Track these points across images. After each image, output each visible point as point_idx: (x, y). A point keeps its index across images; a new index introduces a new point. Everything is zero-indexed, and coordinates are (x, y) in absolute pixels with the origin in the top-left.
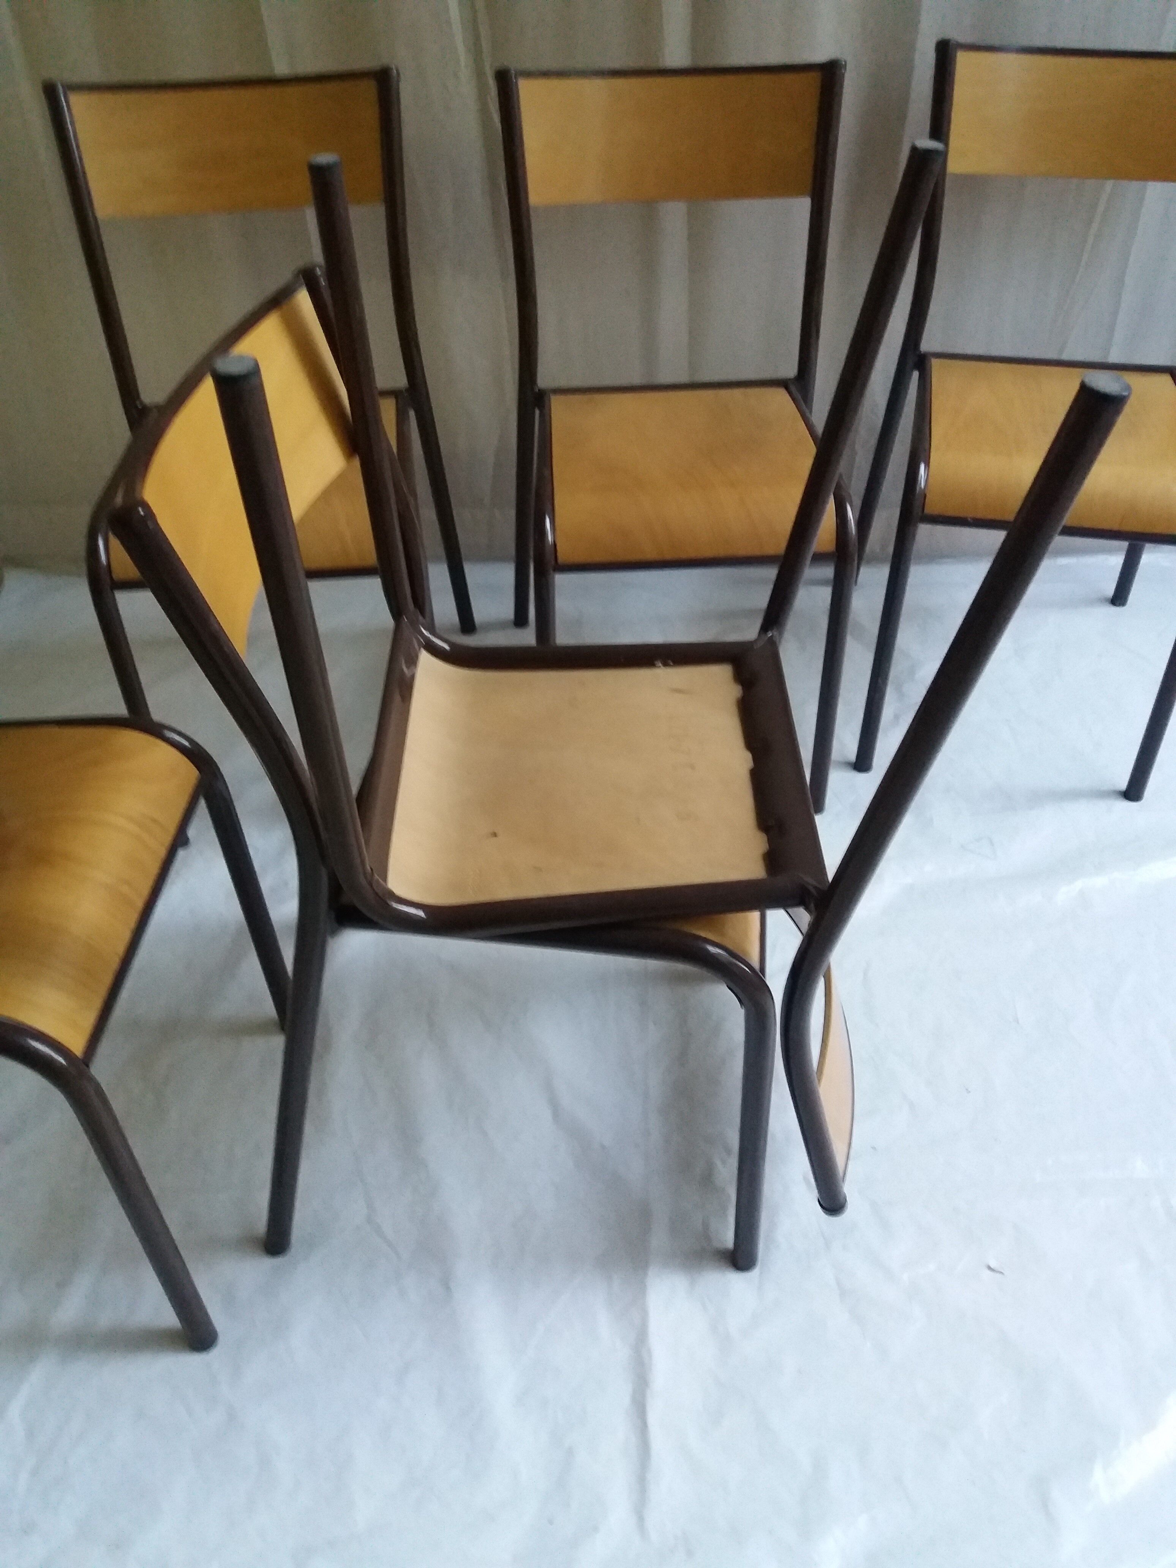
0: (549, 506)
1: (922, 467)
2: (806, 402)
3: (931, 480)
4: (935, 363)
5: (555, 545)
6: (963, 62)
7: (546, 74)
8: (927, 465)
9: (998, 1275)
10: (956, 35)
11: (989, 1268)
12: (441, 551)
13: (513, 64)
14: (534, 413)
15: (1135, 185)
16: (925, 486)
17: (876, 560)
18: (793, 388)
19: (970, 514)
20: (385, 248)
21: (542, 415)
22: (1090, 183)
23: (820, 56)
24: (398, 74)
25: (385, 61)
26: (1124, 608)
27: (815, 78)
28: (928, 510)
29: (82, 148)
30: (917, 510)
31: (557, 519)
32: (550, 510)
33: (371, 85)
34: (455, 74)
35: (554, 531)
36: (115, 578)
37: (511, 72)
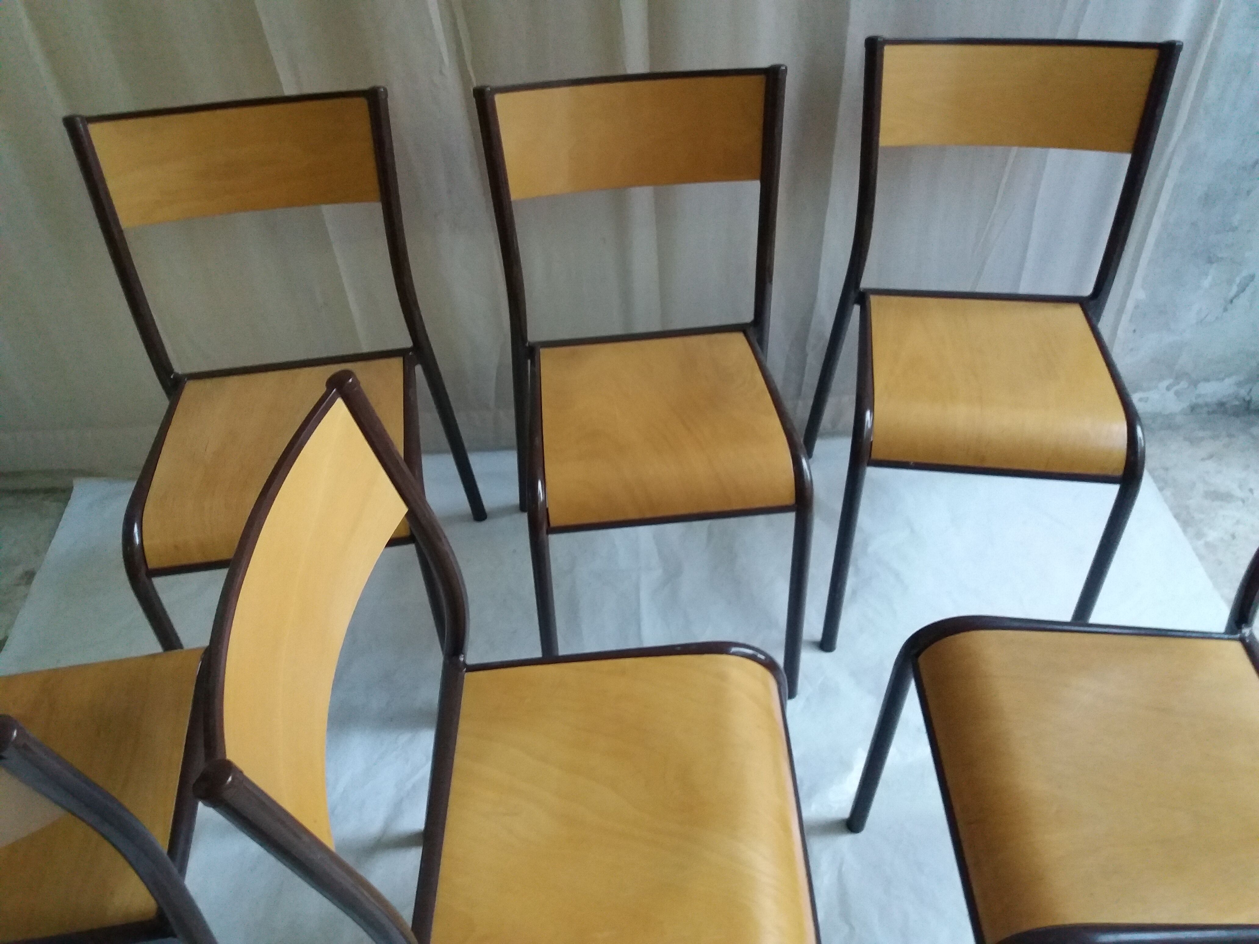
1: (868, 414)
2: (762, 348)
4: (874, 300)
5: (547, 509)
6: (890, 54)
7: (518, 88)
8: (872, 412)
13: (489, 82)
14: (527, 363)
15: (1038, 151)
18: (751, 331)
19: (912, 460)
21: (533, 363)
22: (998, 150)
23: (764, 63)
24: (386, 95)
27: (759, 82)
28: (874, 456)
30: (865, 453)
32: (542, 477)
33: (362, 103)
34: (441, 72)
35: (545, 496)
36: (150, 566)
37: (487, 89)
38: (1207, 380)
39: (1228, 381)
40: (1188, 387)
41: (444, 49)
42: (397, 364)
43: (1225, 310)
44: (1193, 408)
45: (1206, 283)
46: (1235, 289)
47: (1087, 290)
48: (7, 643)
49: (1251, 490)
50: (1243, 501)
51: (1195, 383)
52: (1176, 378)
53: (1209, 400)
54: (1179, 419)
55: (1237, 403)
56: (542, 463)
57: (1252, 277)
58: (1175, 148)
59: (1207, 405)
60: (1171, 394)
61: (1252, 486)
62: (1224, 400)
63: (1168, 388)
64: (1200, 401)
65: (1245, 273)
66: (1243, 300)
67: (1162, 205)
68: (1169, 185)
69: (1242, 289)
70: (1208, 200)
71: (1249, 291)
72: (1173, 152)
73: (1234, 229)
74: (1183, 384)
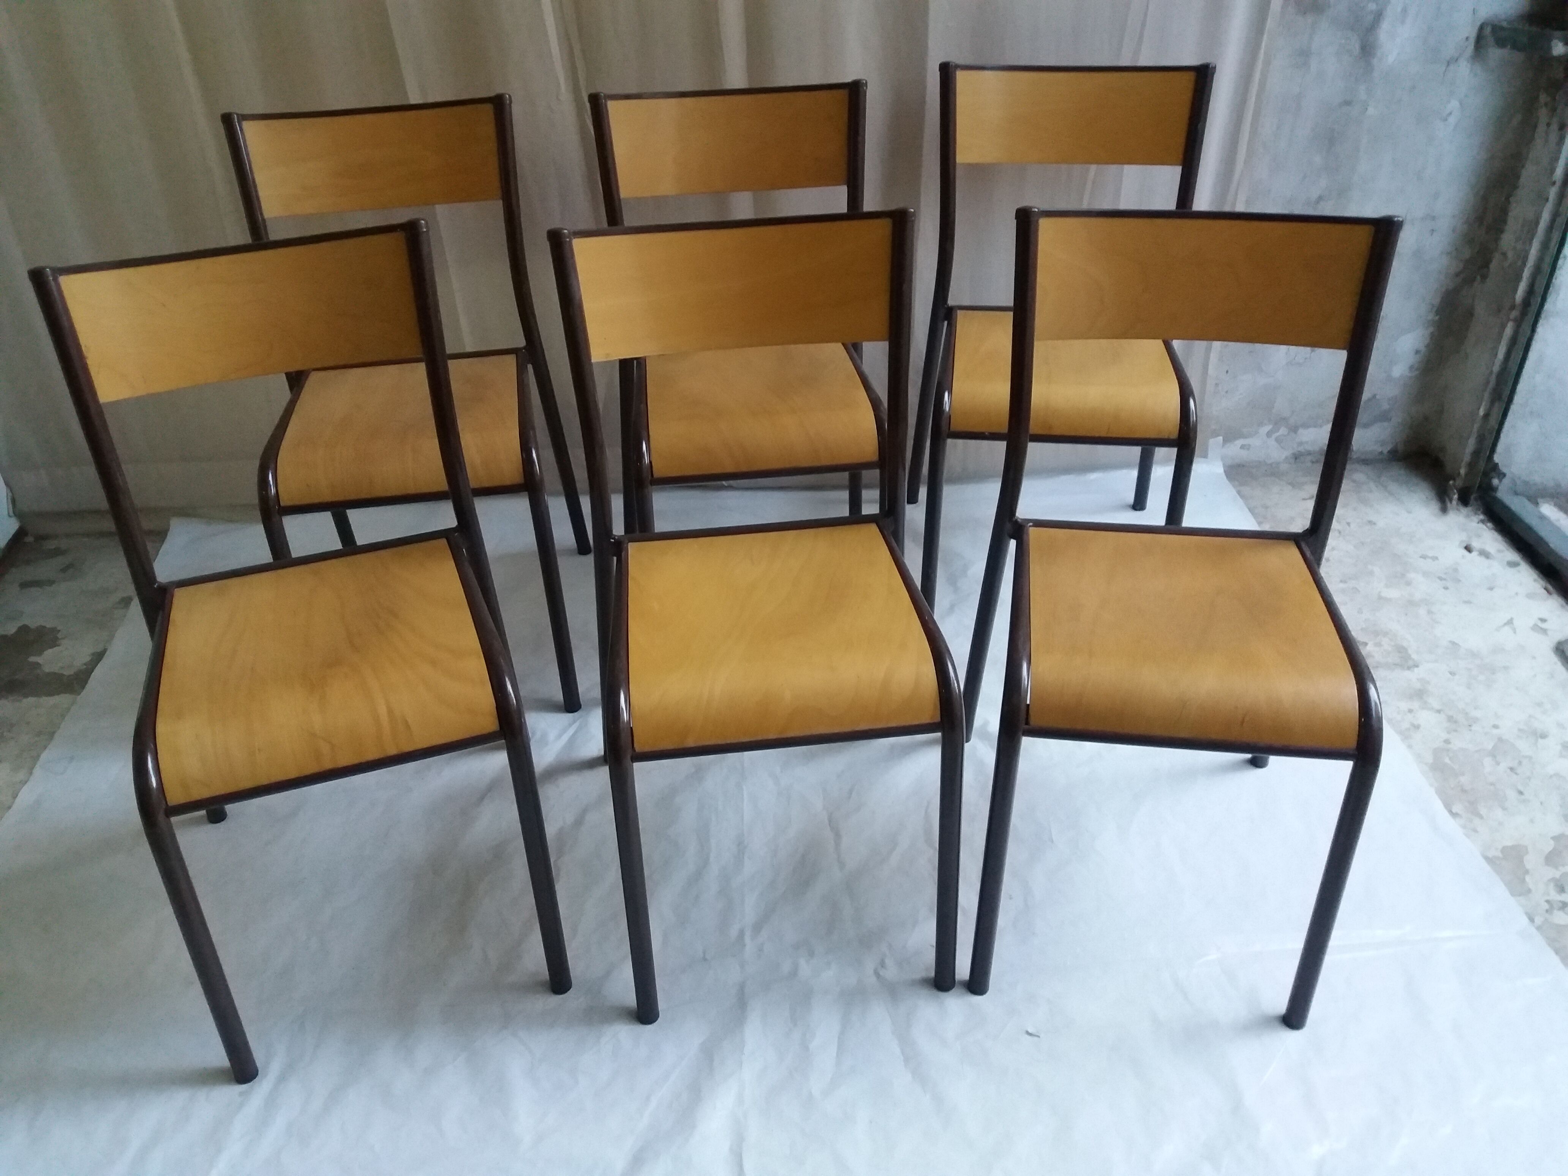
0: (645, 434)
1: (946, 394)
3: (953, 403)
4: (958, 314)
5: (651, 462)
6: (961, 78)
7: (628, 97)
8: (950, 393)
9: (1036, 1038)
10: (954, 58)
11: (1028, 1033)
12: (560, 487)
13: (603, 89)
15: (1113, 168)
16: (949, 410)
19: (987, 430)
20: (503, 225)
22: (1077, 168)
24: (511, 102)
25: (499, 90)
26: (1144, 511)
27: (843, 94)
28: (953, 428)
29: (252, 160)
30: (944, 427)
32: (647, 439)
33: (489, 108)
34: (558, 99)
35: (649, 457)
36: (282, 504)
37: (601, 96)
38: (1305, 426)
39: (1326, 428)
40: (1288, 434)
41: (561, 77)
42: (511, 360)
44: (1297, 457)
48: (108, 653)
49: (1349, 524)
50: (1340, 532)
51: (1294, 429)
52: (1276, 424)
54: (1284, 467)
56: (646, 420)
58: (1238, 184)
59: (1309, 453)
60: (1272, 442)
61: (1349, 520)
63: (1269, 434)
64: (1301, 449)
74: (1283, 431)
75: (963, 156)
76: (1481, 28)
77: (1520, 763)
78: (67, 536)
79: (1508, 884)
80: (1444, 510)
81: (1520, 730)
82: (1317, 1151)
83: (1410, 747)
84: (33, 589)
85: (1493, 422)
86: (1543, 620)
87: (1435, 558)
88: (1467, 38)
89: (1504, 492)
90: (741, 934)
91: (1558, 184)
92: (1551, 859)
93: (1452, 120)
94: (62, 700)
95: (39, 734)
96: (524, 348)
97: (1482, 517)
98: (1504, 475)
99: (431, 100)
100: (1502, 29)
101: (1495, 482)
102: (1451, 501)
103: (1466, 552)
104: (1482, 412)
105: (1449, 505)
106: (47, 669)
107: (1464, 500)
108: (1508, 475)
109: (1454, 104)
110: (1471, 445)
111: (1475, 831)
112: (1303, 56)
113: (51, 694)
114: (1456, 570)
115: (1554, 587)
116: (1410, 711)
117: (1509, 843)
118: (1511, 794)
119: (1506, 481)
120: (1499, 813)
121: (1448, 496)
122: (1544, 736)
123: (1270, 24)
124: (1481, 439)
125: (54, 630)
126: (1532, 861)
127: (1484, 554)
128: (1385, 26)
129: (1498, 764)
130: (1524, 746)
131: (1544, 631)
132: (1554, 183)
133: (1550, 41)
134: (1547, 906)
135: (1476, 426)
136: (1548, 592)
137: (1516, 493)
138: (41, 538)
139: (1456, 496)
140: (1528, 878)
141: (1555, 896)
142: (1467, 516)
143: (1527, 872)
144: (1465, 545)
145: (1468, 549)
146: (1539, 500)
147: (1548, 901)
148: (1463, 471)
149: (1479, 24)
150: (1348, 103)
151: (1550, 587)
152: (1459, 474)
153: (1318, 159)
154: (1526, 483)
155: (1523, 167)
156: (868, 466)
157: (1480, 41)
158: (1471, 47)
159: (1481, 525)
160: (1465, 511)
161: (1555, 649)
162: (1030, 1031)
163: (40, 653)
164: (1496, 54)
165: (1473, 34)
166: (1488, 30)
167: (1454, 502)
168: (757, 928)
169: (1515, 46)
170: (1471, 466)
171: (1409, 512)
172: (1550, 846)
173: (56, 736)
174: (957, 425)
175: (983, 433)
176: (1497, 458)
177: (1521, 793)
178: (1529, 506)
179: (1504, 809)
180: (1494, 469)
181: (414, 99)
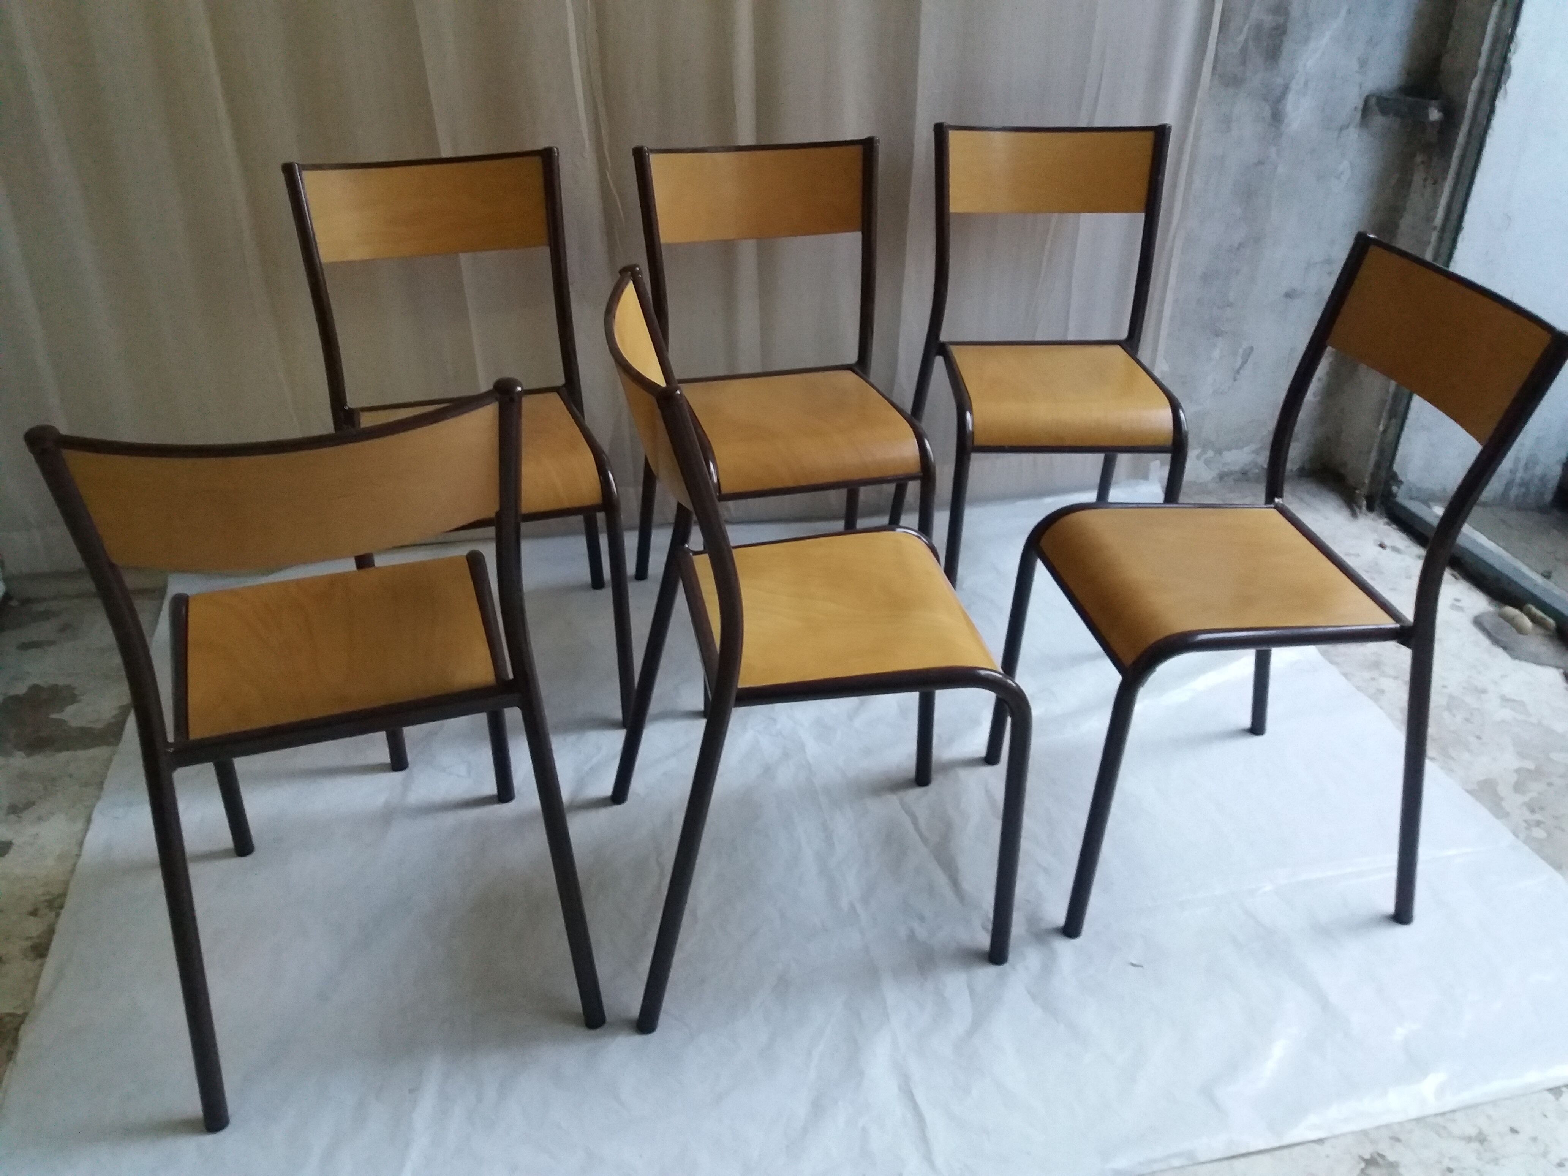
0: (710, 456)
1: (968, 414)
2: (870, 377)
3: (975, 421)
4: (953, 349)
5: (718, 480)
6: (954, 138)
7: (665, 151)
8: (971, 413)
9: (1140, 968)
10: (948, 121)
11: (1133, 965)
13: (645, 144)
16: (972, 427)
17: (911, 510)
18: (856, 369)
19: (1006, 443)
23: (858, 136)
24: (557, 154)
27: (858, 150)
28: (976, 443)
30: (969, 443)
31: (718, 462)
32: (714, 459)
33: (537, 161)
37: (645, 150)
38: (1229, 449)
39: (1246, 449)
41: (586, 135)
42: (555, 397)
43: (1235, 380)
44: (1222, 477)
45: (1216, 354)
46: (1239, 361)
47: (1124, 335)
51: (1219, 452)
52: (1204, 447)
53: (1233, 468)
55: (1257, 471)
57: (1252, 349)
60: (1201, 464)
62: (1247, 468)
63: (1198, 457)
64: (1226, 469)
65: (1245, 345)
66: (1247, 371)
67: (1172, 280)
68: (1175, 263)
69: (1244, 363)
70: (1206, 278)
71: (1251, 361)
72: (1174, 237)
73: (1230, 305)
74: (1210, 453)
75: (955, 206)
76: (1367, 101)
77: (1472, 714)
78: (55, 598)
79: (1491, 810)
80: (1354, 515)
81: (1464, 688)
82: (1400, 1033)
83: (1381, 708)
84: (34, 650)
85: (1390, 436)
86: (1458, 600)
87: (1358, 555)
88: (1356, 108)
89: (1402, 497)
90: (852, 908)
91: (1438, 229)
92: (1518, 788)
93: (1344, 178)
94: (100, 752)
95: (86, 785)
96: (564, 386)
97: (1386, 520)
98: (1401, 482)
99: (462, 154)
100: (1386, 99)
101: (1395, 489)
102: (1360, 507)
103: (1380, 549)
104: (1381, 428)
105: (1357, 510)
106: (74, 724)
107: (1370, 508)
108: (1405, 483)
109: (1346, 163)
110: (1374, 456)
111: (1452, 770)
112: (1226, 122)
113: (86, 747)
114: (1377, 564)
115: (1460, 574)
116: (1373, 679)
117: (1481, 778)
118: (1472, 739)
119: (1403, 487)
120: (1466, 756)
121: (1356, 503)
122: (1484, 691)
123: (1201, 94)
124: (1381, 452)
125: (69, 687)
126: (1504, 790)
127: (1395, 549)
128: (1291, 97)
129: (1454, 716)
130: (1470, 700)
131: (1460, 609)
132: (1435, 228)
133: (1427, 108)
134: (1524, 825)
135: (1378, 440)
136: (1455, 577)
137: (1411, 498)
138: (26, 601)
139: (1365, 503)
140: (1504, 804)
141: (1528, 815)
142: (1373, 520)
143: (1502, 799)
144: (1379, 543)
145: (1382, 546)
146: (1431, 503)
147: (1526, 821)
148: (1367, 481)
149: (1365, 95)
150: (1261, 163)
151: (1455, 573)
152: (1364, 483)
153: (1238, 211)
154: (1419, 490)
155: (1401, 217)
156: (913, 478)
157: (1365, 110)
158: (1358, 115)
159: (1388, 527)
160: (1371, 515)
161: (1474, 622)
162: (1134, 962)
163: (61, 710)
164: (1379, 121)
165: (1360, 106)
166: (1373, 101)
167: (1364, 508)
168: (865, 899)
169: (1397, 114)
170: (1373, 476)
171: (1326, 518)
172: (1514, 778)
173: (106, 786)
174: (979, 440)
175: (1003, 447)
176: (1396, 468)
177: (1479, 738)
178: (1424, 507)
179: (1470, 751)
180: (1393, 478)
181: (445, 154)
